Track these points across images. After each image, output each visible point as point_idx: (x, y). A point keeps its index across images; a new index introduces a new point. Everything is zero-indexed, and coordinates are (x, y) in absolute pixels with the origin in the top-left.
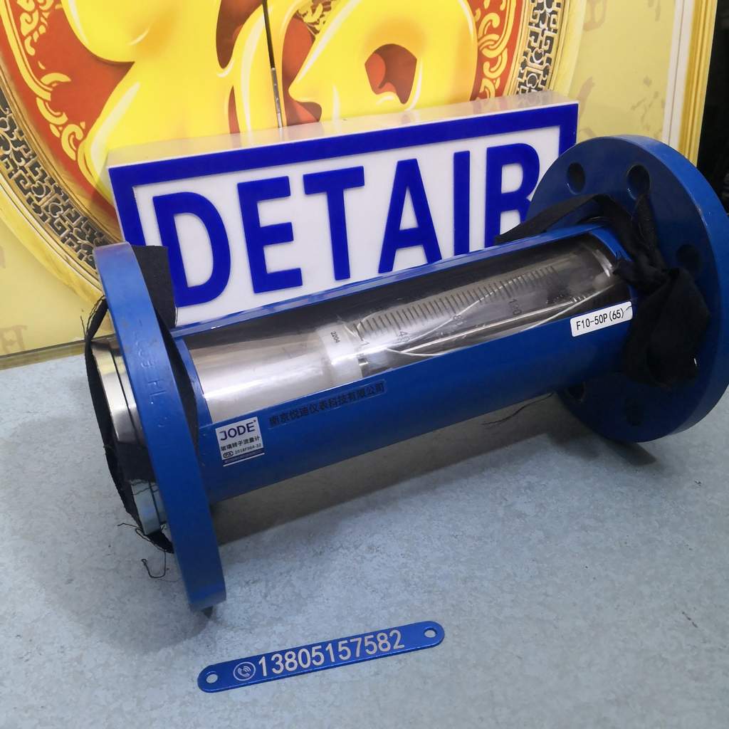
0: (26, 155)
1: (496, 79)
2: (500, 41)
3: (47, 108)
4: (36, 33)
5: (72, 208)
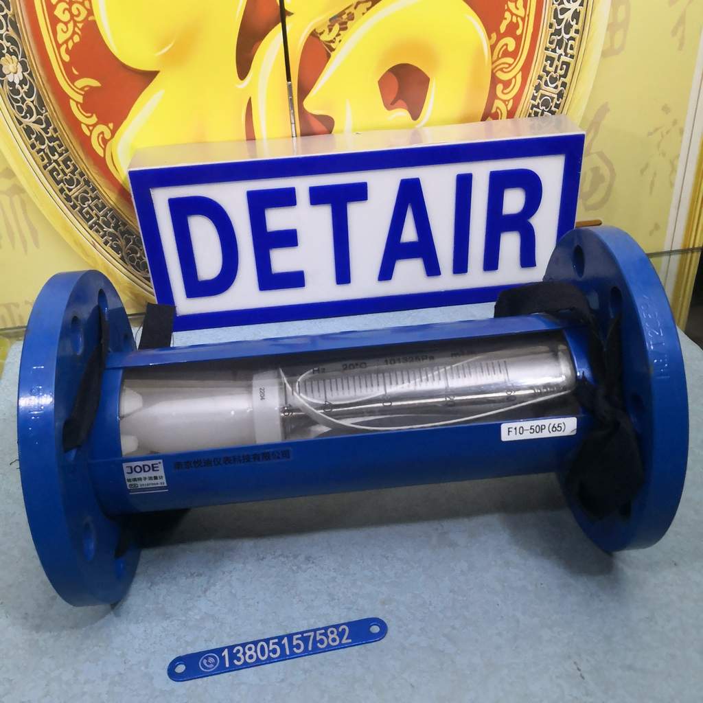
0: (59, 150)
1: (509, 101)
3: (79, 110)
4: (71, 41)
5: (99, 199)
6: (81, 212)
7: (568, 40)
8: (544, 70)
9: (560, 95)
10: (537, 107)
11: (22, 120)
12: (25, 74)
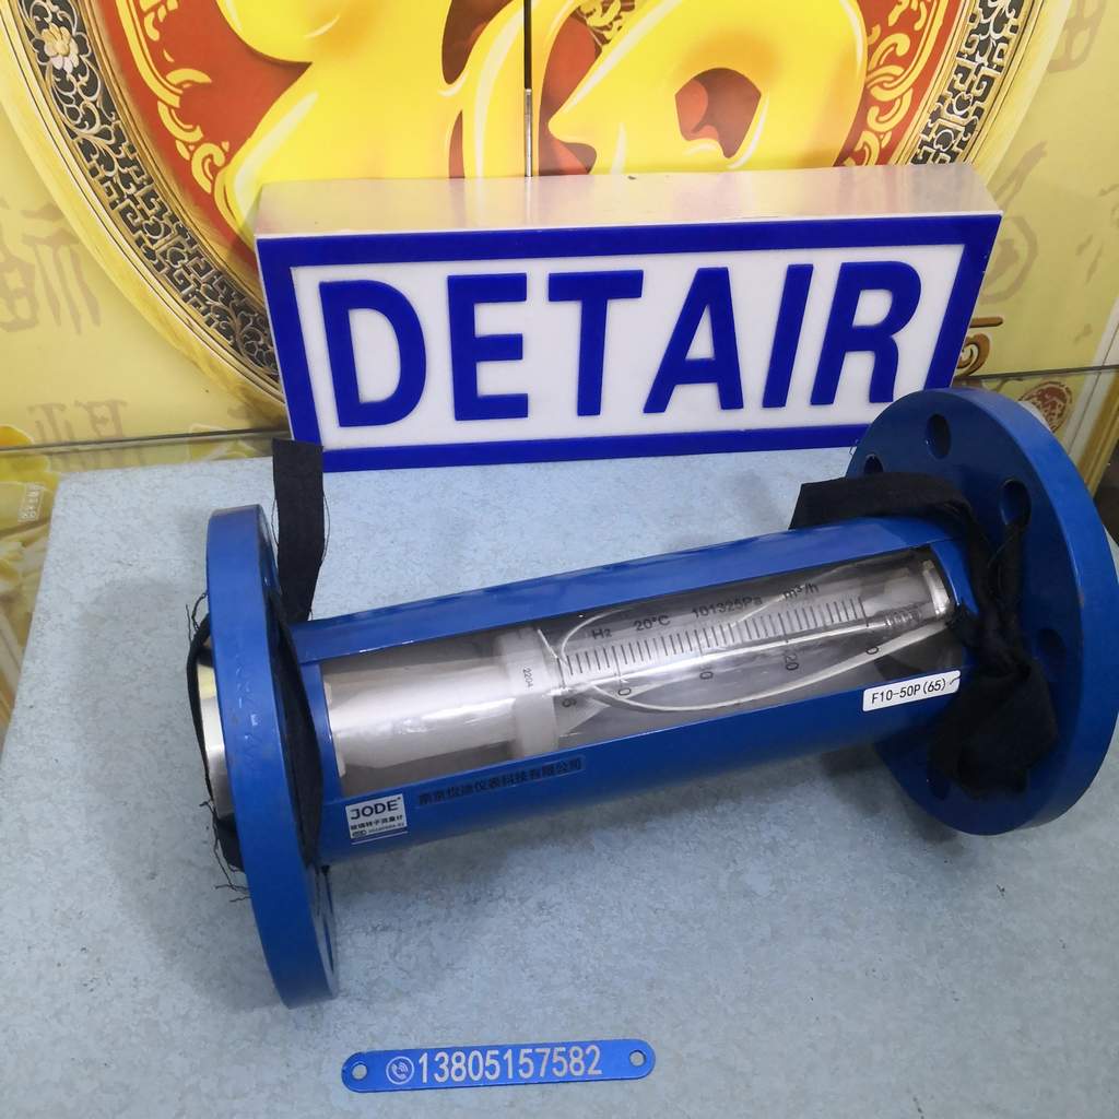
0: (138, 180)
1: (885, 134)
2: (904, 76)
3: (173, 118)
4: (163, 7)
5: (201, 257)
6: (170, 274)
7: (998, 41)
8: (951, 88)
9: (970, 128)
11: (76, 130)
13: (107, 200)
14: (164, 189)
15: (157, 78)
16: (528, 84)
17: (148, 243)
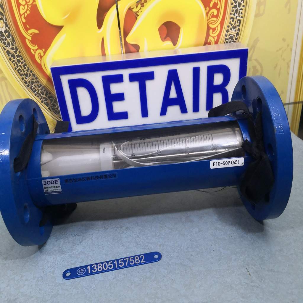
0: (22, 61)
1: (215, 37)
3: (30, 43)
4: (26, 13)
5: (39, 82)
6: (31, 88)
7: (240, 10)
8: (230, 23)
9: (237, 34)
10: (228, 39)
11: (6, 48)
12: (7, 28)
13: (14, 67)
14: (28, 63)
15: (25, 32)
16: (120, 28)
17: (25, 79)
